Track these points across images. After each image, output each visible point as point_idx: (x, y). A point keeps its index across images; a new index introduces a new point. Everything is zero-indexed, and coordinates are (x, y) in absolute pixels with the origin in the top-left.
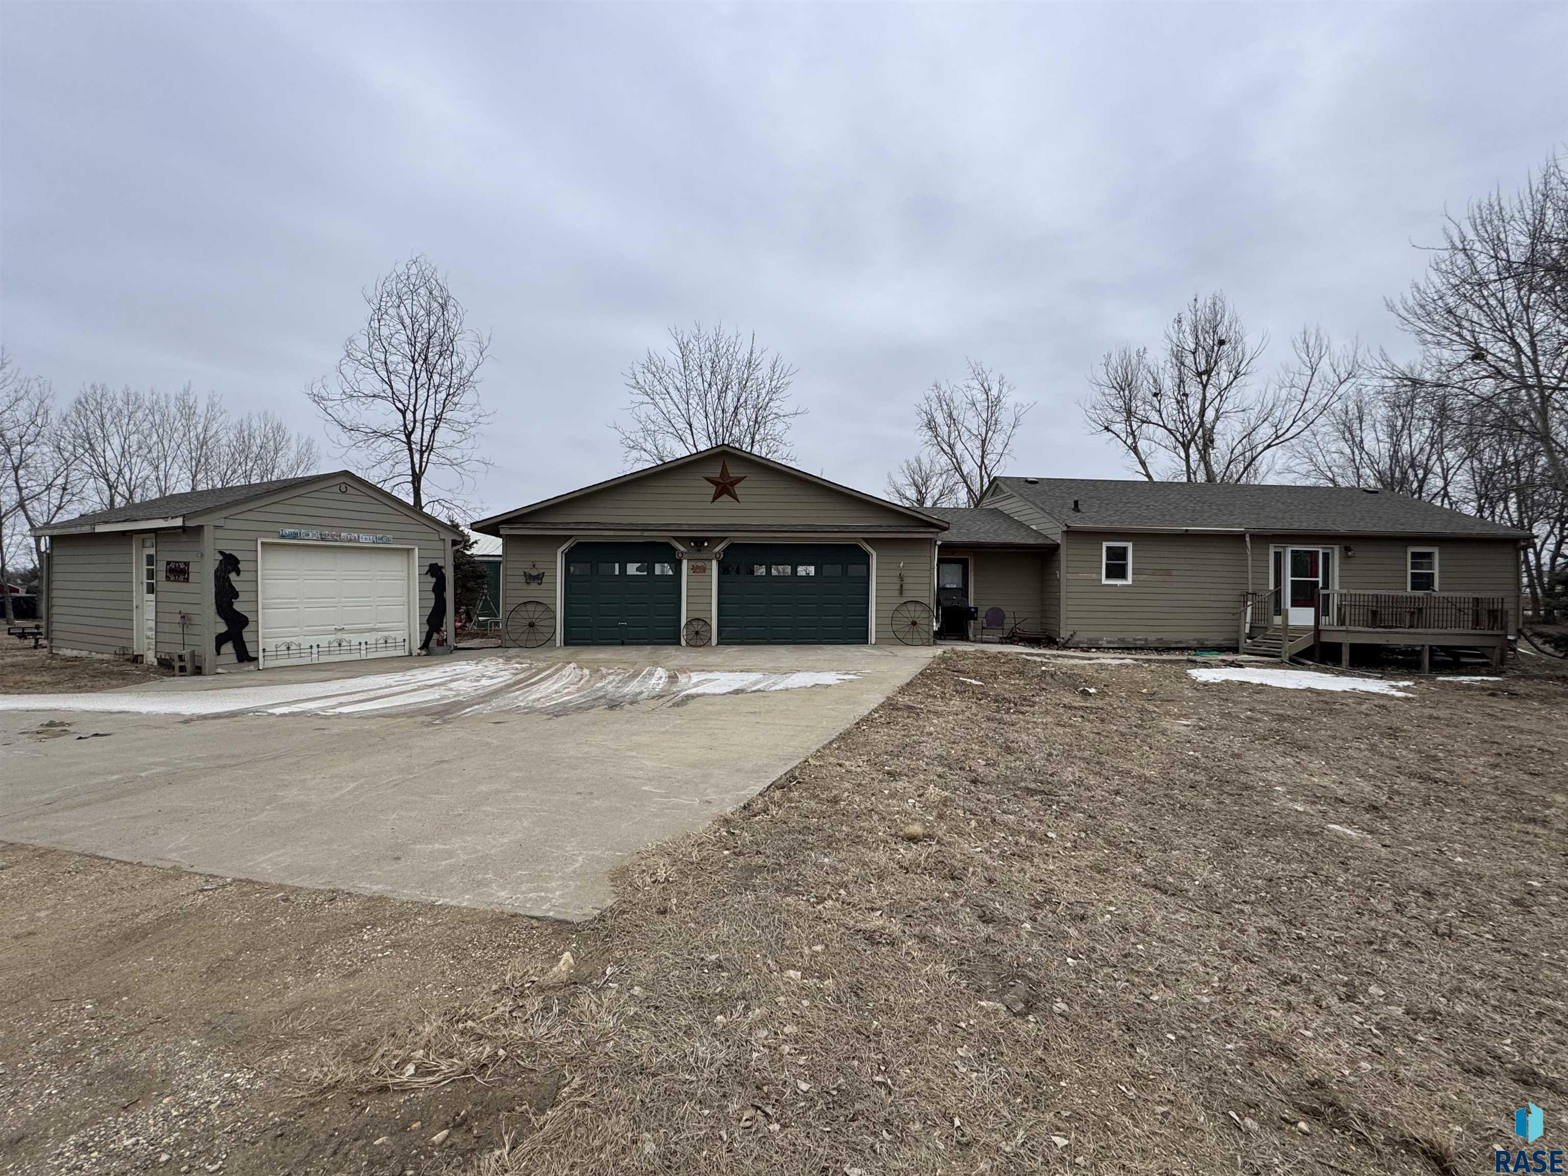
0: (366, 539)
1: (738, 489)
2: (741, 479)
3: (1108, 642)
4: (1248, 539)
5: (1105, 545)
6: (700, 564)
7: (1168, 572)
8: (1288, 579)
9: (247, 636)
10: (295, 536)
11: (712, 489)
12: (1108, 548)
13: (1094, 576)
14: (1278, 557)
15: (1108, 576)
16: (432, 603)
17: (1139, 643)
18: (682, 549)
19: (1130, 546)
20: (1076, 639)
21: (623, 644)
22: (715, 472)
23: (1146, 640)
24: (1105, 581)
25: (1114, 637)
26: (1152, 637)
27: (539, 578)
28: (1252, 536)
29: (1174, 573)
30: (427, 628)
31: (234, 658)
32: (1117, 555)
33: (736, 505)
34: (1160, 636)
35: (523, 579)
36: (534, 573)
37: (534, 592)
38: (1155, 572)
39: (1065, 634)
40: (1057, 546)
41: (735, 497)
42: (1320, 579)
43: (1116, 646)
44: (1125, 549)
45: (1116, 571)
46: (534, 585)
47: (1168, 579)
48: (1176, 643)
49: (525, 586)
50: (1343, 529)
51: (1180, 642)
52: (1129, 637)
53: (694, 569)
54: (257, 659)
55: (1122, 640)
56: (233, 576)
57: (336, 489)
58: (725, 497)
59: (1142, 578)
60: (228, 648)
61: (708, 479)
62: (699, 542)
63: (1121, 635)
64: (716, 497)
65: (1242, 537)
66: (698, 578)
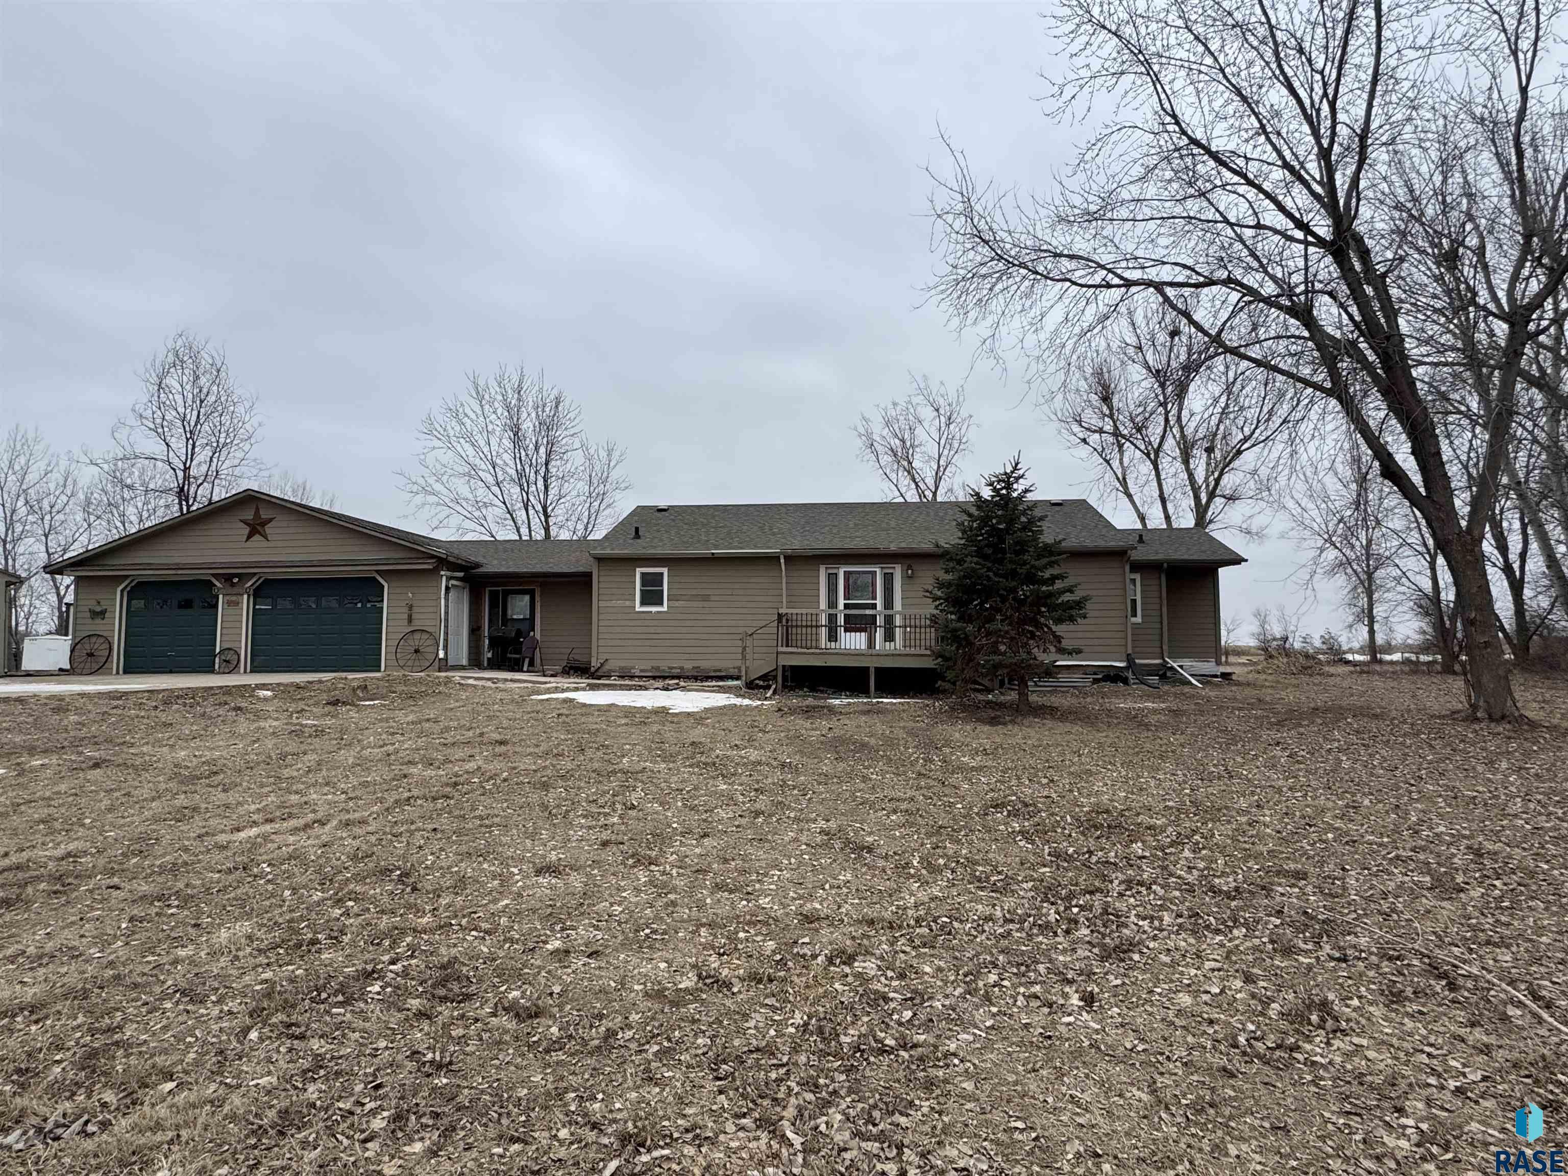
1: (269, 529)
2: (270, 520)
3: (642, 671)
4: (782, 561)
5: (639, 571)
6: (234, 598)
7: (706, 598)
8: (841, 602)
11: (246, 530)
12: (643, 574)
14: (832, 580)
15: (643, 603)
18: (219, 585)
19: (665, 571)
20: (607, 667)
21: (171, 672)
22: (249, 515)
23: (682, 668)
24: (638, 608)
25: (647, 665)
26: (688, 665)
27: (102, 614)
28: (787, 558)
29: (713, 598)
32: (652, 582)
33: (265, 544)
34: (696, 664)
35: (88, 615)
36: (98, 609)
37: (98, 626)
38: (693, 598)
39: (595, 664)
40: (589, 575)
41: (265, 537)
42: (879, 602)
43: (650, 674)
44: (662, 574)
45: (652, 596)
46: (98, 621)
47: (706, 604)
48: (715, 671)
49: (89, 621)
50: (893, 547)
51: (720, 671)
52: (664, 665)
53: (229, 603)
55: (657, 669)
58: (257, 537)
59: (677, 604)
61: (243, 521)
62: (228, 579)
63: (655, 664)
64: (249, 537)
65: (779, 558)
66: (231, 610)
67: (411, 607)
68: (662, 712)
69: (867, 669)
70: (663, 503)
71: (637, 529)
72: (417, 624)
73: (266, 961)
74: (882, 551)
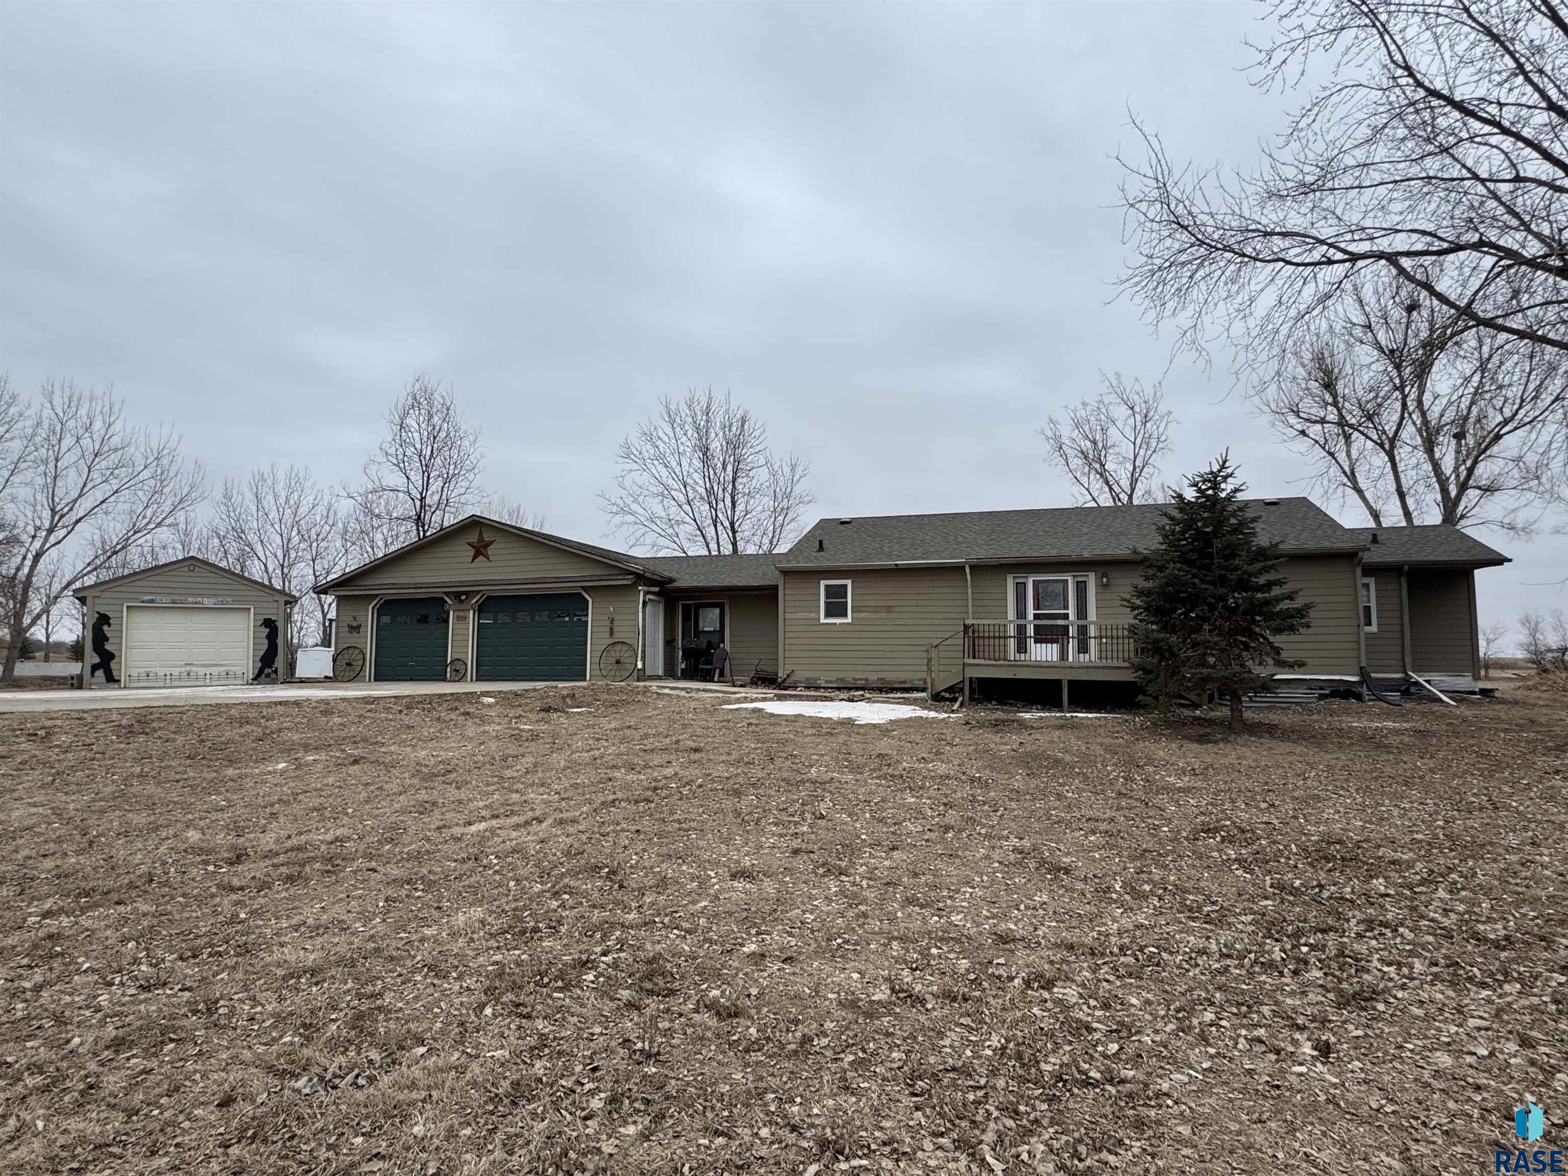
0: (208, 602)
1: (491, 550)
2: (492, 542)
3: (827, 682)
4: (968, 570)
5: (823, 583)
6: (462, 614)
7: (889, 609)
8: (1031, 612)
9: (113, 665)
10: (152, 601)
11: (472, 553)
12: (827, 586)
13: (813, 615)
14: (1021, 589)
15: (827, 615)
16: (265, 647)
17: (860, 683)
18: (449, 602)
19: (849, 583)
20: (793, 678)
21: (411, 680)
22: (474, 538)
23: (866, 680)
24: (823, 620)
25: (833, 676)
26: (873, 677)
27: (357, 628)
28: (971, 567)
29: (897, 609)
30: (259, 665)
31: (104, 679)
32: (836, 594)
33: (488, 564)
34: (881, 675)
35: (347, 629)
36: (354, 624)
37: (353, 639)
38: (878, 609)
39: (781, 674)
40: (776, 588)
41: (487, 557)
42: (1071, 612)
43: (835, 685)
44: (846, 586)
45: (836, 609)
46: (354, 634)
47: (891, 616)
48: (900, 683)
49: (348, 634)
50: (1086, 554)
51: (905, 682)
52: (849, 676)
53: (458, 618)
54: (119, 681)
55: (842, 680)
56: (105, 628)
57: (186, 569)
58: (481, 558)
59: (861, 615)
60: (100, 673)
61: (469, 544)
62: (457, 596)
63: (841, 675)
64: (475, 557)
65: (963, 568)
66: (461, 625)
67: (612, 621)
68: (849, 723)
69: (1059, 682)
70: (845, 515)
71: (821, 542)
72: (618, 637)
73: (496, 945)
74: (1074, 558)
